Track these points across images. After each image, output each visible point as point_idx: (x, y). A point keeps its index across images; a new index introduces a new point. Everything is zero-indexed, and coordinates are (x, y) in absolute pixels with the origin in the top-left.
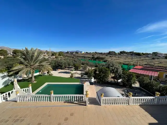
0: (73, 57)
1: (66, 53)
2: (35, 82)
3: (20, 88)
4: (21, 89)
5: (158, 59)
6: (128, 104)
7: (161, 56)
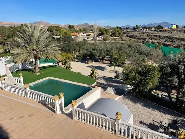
0: (144, 37)
1: (134, 28)
2: (38, 74)
3: (12, 76)
4: (13, 78)
6: (113, 132)
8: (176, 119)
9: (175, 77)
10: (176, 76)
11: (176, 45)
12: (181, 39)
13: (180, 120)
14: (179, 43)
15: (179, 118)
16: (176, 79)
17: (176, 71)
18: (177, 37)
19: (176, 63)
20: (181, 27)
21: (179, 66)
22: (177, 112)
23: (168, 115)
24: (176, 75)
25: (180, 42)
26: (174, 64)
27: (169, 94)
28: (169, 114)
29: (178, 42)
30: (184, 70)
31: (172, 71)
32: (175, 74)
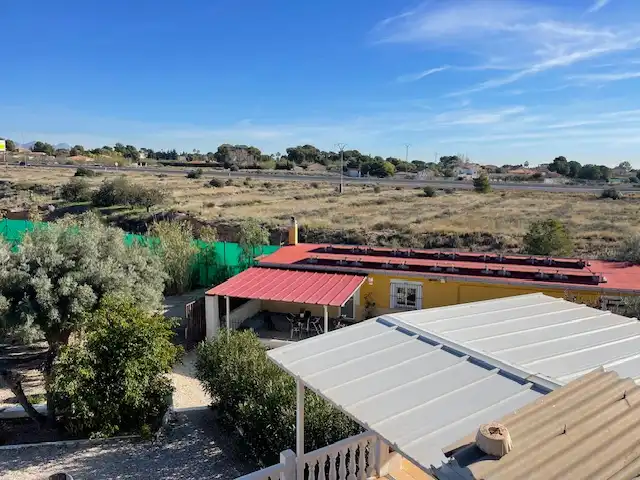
5: (448, 191)
7: (468, 177)
8: (61, 467)
9: (30, 322)
10: (30, 320)
11: (17, 210)
12: (31, 188)
13: (77, 464)
14: (26, 200)
15: (71, 459)
16: (34, 331)
17: (27, 301)
18: (16, 180)
19: (22, 273)
20: (24, 146)
21: (33, 281)
22: (60, 443)
23: (32, 468)
24: (32, 314)
25: (30, 198)
26: (17, 276)
27: (18, 391)
28: (36, 463)
29: (23, 198)
30: (53, 292)
31: (14, 304)
32: (28, 311)
